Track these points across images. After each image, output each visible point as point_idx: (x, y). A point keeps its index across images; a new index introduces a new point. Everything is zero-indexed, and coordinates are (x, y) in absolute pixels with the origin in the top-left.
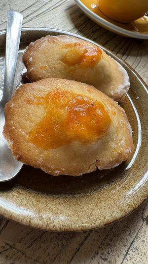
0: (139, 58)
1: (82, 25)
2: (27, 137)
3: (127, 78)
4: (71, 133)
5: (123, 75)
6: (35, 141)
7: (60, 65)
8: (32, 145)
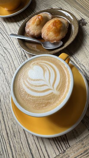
0: (36, 7)
1: (15, 20)
2: (55, 37)
3: (47, 13)
4: (59, 28)
5: (46, 13)
6: (57, 36)
7: (39, 27)
8: (58, 37)
